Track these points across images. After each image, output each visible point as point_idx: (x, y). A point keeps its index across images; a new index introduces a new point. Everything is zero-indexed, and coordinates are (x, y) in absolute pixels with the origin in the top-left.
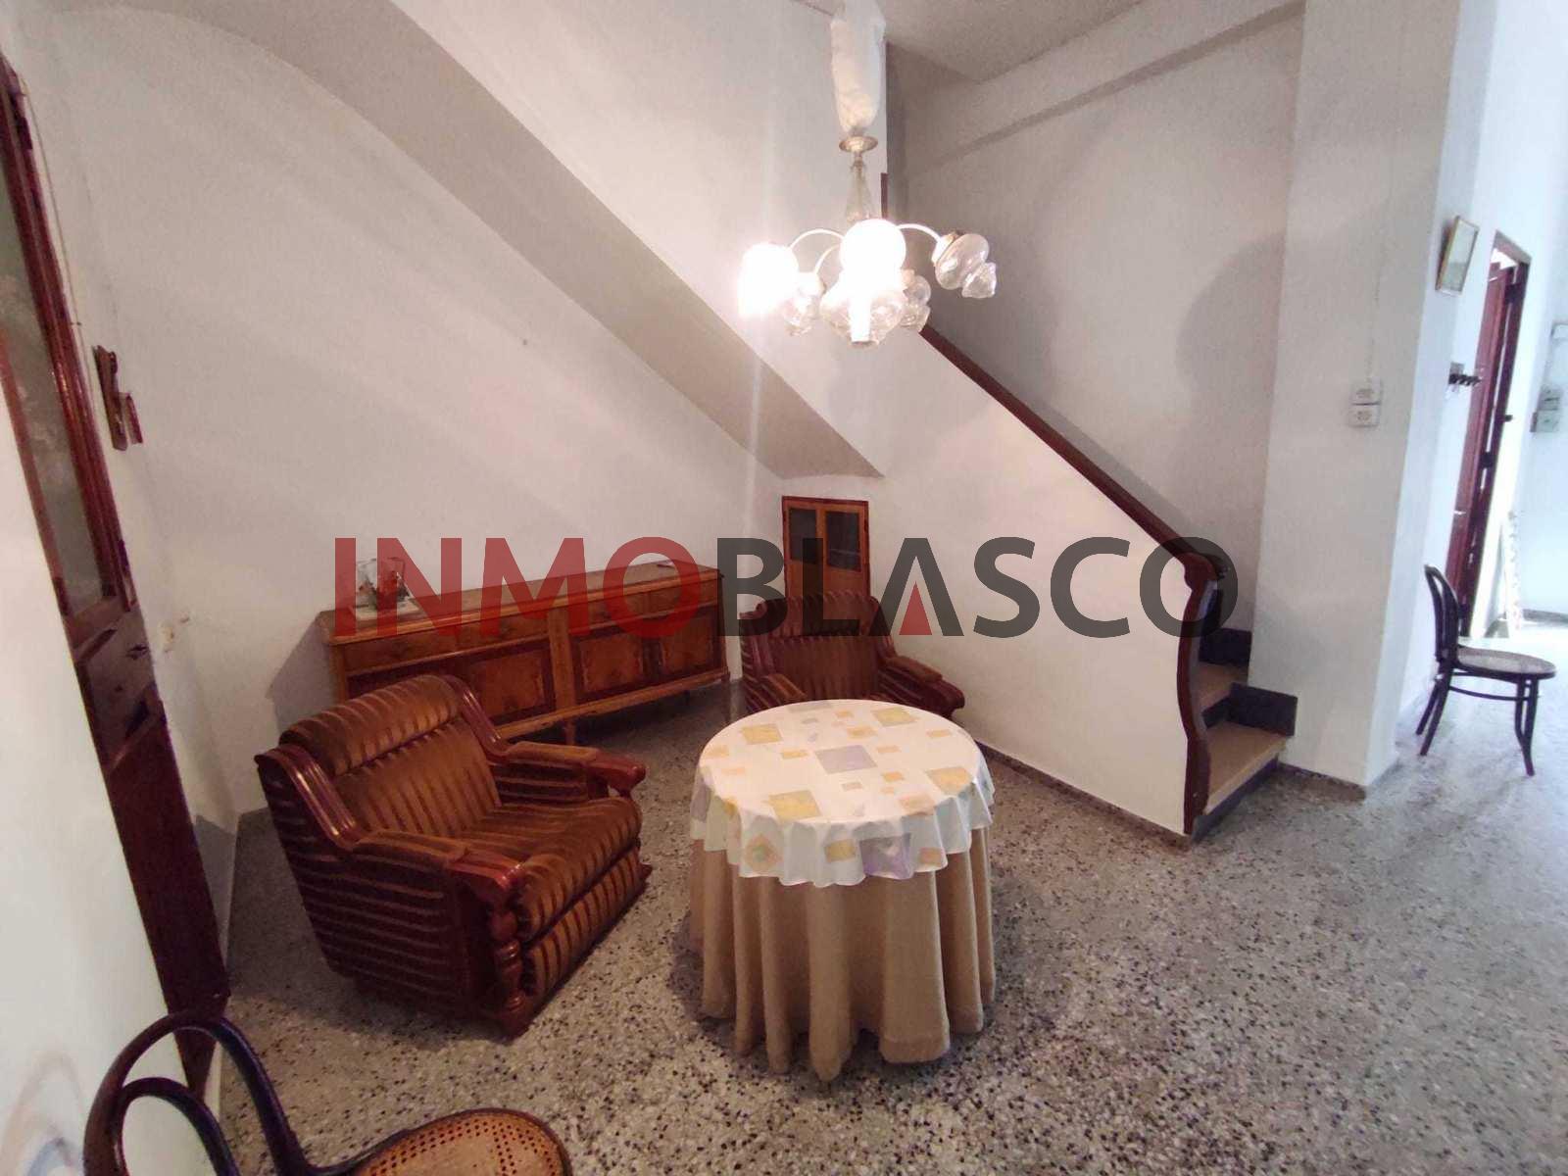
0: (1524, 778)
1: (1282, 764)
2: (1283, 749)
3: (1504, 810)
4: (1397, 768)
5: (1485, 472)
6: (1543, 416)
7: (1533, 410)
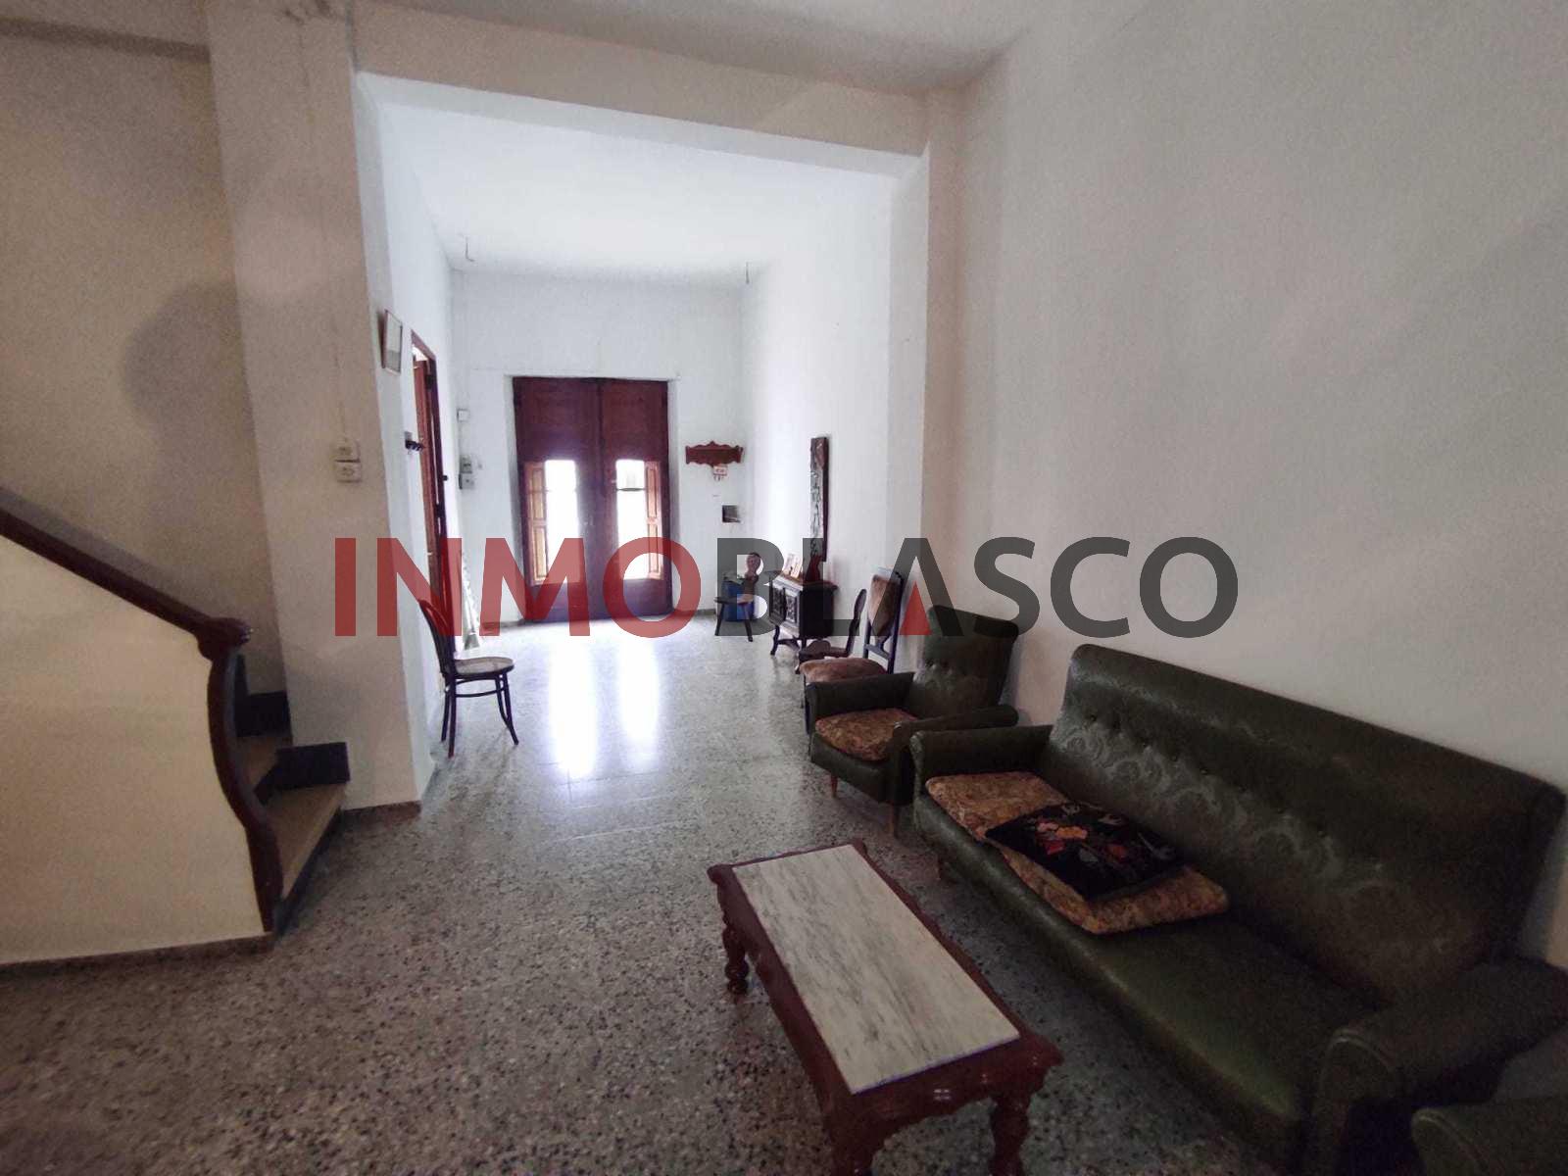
0: (514, 748)
1: (346, 812)
2: (344, 796)
3: (509, 776)
4: (436, 774)
5: (439, 520)
6: (464, 476)
7: (458, 473)
